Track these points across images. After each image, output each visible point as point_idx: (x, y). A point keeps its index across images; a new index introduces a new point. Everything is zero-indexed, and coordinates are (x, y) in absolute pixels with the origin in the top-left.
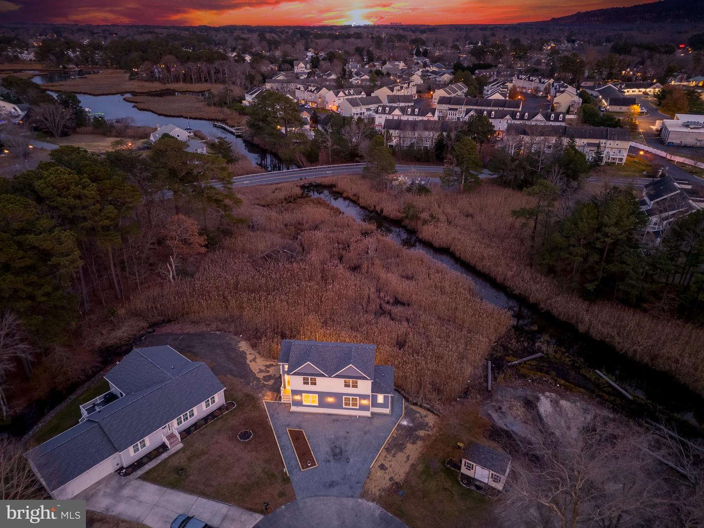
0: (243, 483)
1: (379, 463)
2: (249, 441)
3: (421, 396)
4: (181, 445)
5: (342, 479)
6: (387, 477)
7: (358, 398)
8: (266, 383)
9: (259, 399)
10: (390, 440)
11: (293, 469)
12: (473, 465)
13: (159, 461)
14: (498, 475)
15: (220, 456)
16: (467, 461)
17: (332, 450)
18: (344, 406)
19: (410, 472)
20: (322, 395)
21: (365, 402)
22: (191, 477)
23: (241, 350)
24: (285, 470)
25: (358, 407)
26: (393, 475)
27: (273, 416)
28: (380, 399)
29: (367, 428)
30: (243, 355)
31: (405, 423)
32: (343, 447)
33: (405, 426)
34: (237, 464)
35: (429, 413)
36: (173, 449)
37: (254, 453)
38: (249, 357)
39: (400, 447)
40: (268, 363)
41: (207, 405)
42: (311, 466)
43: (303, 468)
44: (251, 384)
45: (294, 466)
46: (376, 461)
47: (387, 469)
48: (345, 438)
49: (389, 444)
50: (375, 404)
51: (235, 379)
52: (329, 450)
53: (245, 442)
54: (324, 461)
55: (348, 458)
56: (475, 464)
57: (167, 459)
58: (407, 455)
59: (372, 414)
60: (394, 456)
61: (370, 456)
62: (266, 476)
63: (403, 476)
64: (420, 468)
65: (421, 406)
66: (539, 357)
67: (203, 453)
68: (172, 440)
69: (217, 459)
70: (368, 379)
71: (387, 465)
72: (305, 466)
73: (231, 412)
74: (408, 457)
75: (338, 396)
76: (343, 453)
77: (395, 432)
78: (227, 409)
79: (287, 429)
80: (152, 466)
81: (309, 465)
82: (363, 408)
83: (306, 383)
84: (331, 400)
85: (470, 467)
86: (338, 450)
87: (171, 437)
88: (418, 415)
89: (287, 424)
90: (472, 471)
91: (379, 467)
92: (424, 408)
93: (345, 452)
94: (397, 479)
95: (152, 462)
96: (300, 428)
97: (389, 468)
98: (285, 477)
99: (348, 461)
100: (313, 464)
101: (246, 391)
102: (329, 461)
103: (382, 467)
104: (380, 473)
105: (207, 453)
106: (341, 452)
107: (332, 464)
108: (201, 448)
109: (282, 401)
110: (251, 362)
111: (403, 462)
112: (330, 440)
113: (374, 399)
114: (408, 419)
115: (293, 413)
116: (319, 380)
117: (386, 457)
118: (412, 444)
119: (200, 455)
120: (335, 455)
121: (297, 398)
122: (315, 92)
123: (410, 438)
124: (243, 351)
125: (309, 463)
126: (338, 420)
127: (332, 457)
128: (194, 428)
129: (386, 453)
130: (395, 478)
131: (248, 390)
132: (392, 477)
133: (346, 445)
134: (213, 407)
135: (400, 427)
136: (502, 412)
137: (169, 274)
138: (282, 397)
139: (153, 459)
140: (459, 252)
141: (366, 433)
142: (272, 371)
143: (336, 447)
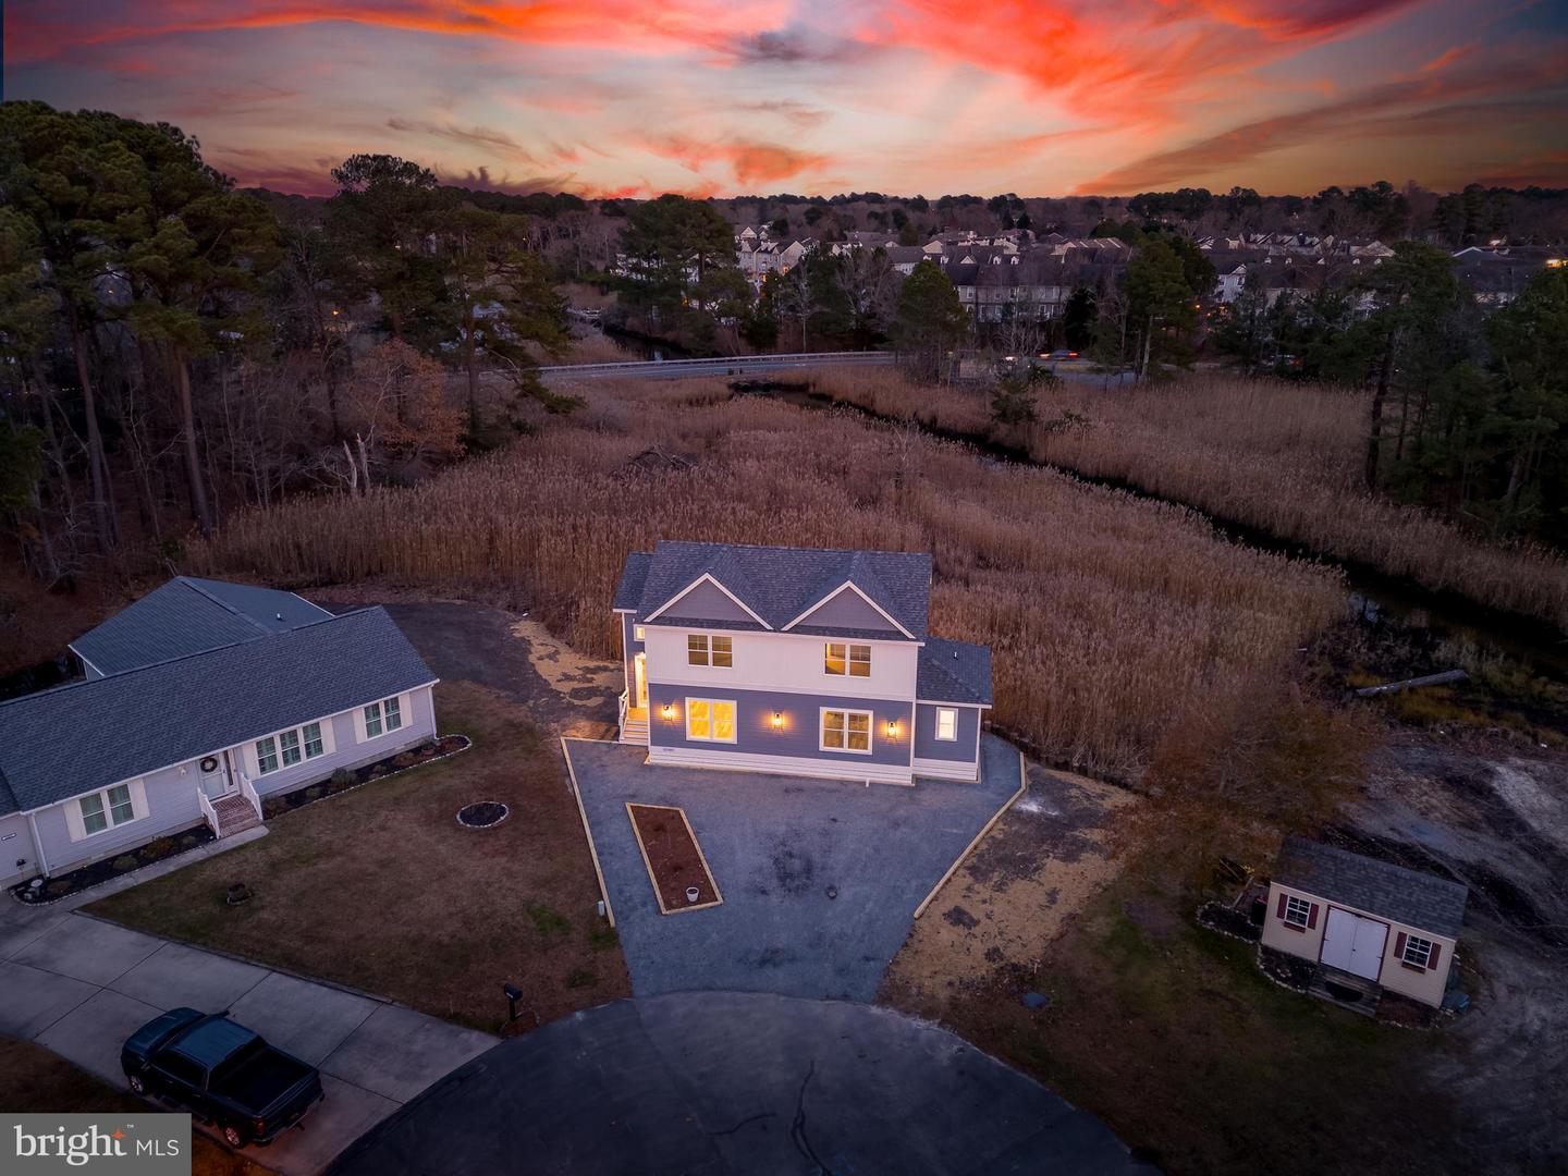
0: (446, 940)
1: (948, 906)
2: (494, 828)
3: (1081, 750)
4: (262, 831)
5: (811, 946)
6: (979, 948)
7: (870, 714)
8: (576, 702)
9: (549, 734)
10: (984, 846)
11: (634, 909)
12: (1315, 908)
13: (172, 869)
14: (1423, 934)
15: (383, 864)
16: (1291, 892)
17: (776, 861)
18: (822, 747)
19: (1062, 936)
20: (751, 703)
21: (894, 731)
22: (265, 915)
23: (517, 635)
24: (605, 905)
25: (869, 751)
26: (999, 943)
27: (585, 773)
28: (947, 725)
29: (901, 812)
30: (523, 646)
31: (1033, 807)
32: (816, 857)
33: (1031, 815)
34: (435, 886)
35: (1112, 788)
36: (227, 841)
37: (503, 860)
38: (537, 651)
39: (1024, 867)
40: (592, 664)
41: (373, 729)
42: (699, 901)
43: (669, 906)
44: (531, 703)
45: (637, 900)
46: (935, 898)
47: (977, 923)
48: (825, 833)
49: (981, 857)
50: (927, 745)
51: (484, 690)
52: (767, 862)
53: (477, 831)
54: (746, 890)
55: (832, 888)
56: (1322, 902)
57: (201, 863)
58: (1047, 888)
59: (917, 779)
60: (999, 888)
61: (914, 883)
62: (532, 924)
63: (1037, 949)
64: (1101, 926)
65: (1083, 771)
66: (1456, 681)
67: (329, 852)
68: (234, 813)
69: (372, 868)
70: (906, 638)
71: (976, 913)
72: (675, 897)
73: (451, 758)
74: (1052, 896)
75: (804, 706)
76: (816, 871)
77: (1001, 826)
78: (440, 750)
79: (628, 805)
80: (142, 880)
81: (693, 897)
82: (888, 753)
83: (697, 658)
84: (778, 722)
85: (1300, 917)
86: (797, 864)
87: (231, 806)
88: (1074, 792)
89: (630, 792)
90: (1313, 936)
91: (947, 916)
92: (1096, 777)
93: (823, 869)
94: (1015, 955)
95: (147, 869)
96: (672, 805)
97: (984, 921)
98: (603, 927)
99: (831, 891)
100: (707, 894)
101: (511, 717)
102: (764, 892)
103: (958, 917)
104: (948, 934)
105: (340, 853)
106: (808, 870)
107: (774, 899)
108: (325, 838)
109: (622, 740)
110: (541, 658)
111: (1035, 908)
112: (771, 837)
113: (927, 721)
114: (1041, 800)
115: (652, 768)
116: (740, 641)
117: (969, 889)
118: (1064, 860)
119: (317, 856)
120: (785, 877)
121: (669, 713)
122: (776, 251)
123: (1055, 846)
124: (523, 639)
125: (692, 892)
126: (800, 790)
127: (775, 882)
128: (317, 789)
129: (969, 880)
130: (1007, 953)
131: (520, 714)
132: (996, 950)
133: (827, 851)
134: (391, 741)
135: (1014, 815)
136: (1369, 798)
137: (350, 478)
138: (622, 730)
139: (152, 861)
140: (1153, 481)
141: (896, 825)
142: (600, 680)
143: (791, 855)
